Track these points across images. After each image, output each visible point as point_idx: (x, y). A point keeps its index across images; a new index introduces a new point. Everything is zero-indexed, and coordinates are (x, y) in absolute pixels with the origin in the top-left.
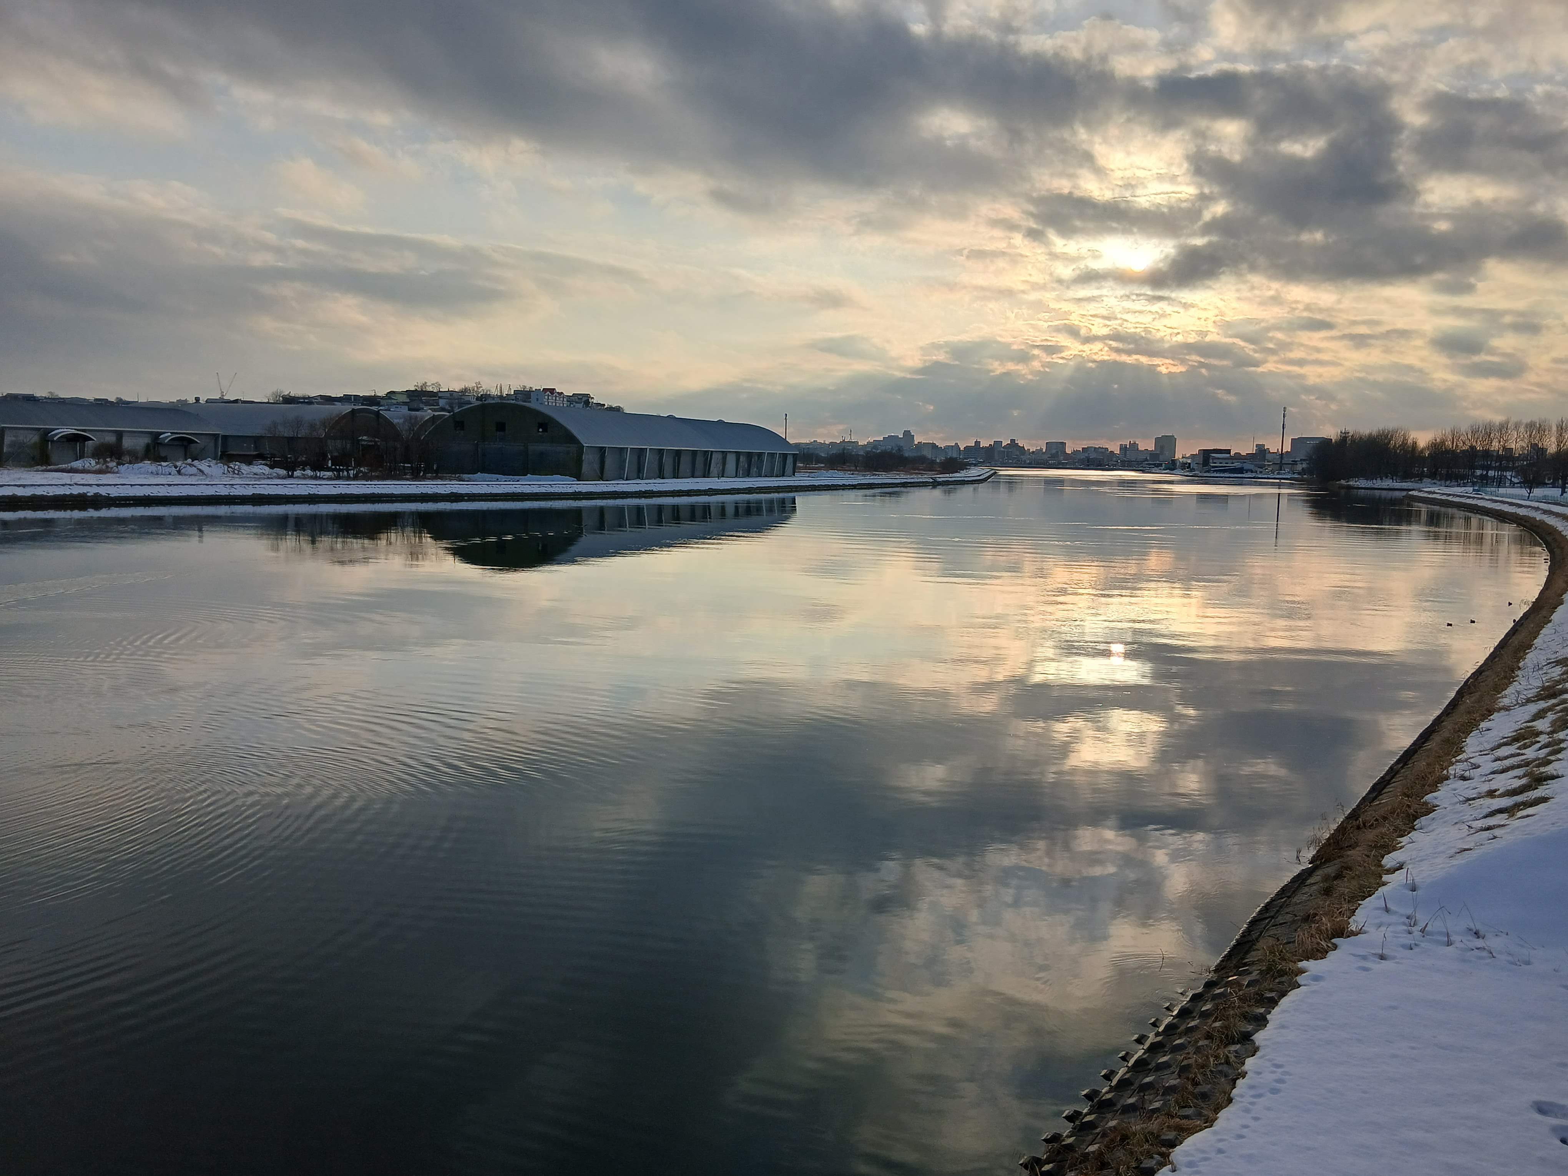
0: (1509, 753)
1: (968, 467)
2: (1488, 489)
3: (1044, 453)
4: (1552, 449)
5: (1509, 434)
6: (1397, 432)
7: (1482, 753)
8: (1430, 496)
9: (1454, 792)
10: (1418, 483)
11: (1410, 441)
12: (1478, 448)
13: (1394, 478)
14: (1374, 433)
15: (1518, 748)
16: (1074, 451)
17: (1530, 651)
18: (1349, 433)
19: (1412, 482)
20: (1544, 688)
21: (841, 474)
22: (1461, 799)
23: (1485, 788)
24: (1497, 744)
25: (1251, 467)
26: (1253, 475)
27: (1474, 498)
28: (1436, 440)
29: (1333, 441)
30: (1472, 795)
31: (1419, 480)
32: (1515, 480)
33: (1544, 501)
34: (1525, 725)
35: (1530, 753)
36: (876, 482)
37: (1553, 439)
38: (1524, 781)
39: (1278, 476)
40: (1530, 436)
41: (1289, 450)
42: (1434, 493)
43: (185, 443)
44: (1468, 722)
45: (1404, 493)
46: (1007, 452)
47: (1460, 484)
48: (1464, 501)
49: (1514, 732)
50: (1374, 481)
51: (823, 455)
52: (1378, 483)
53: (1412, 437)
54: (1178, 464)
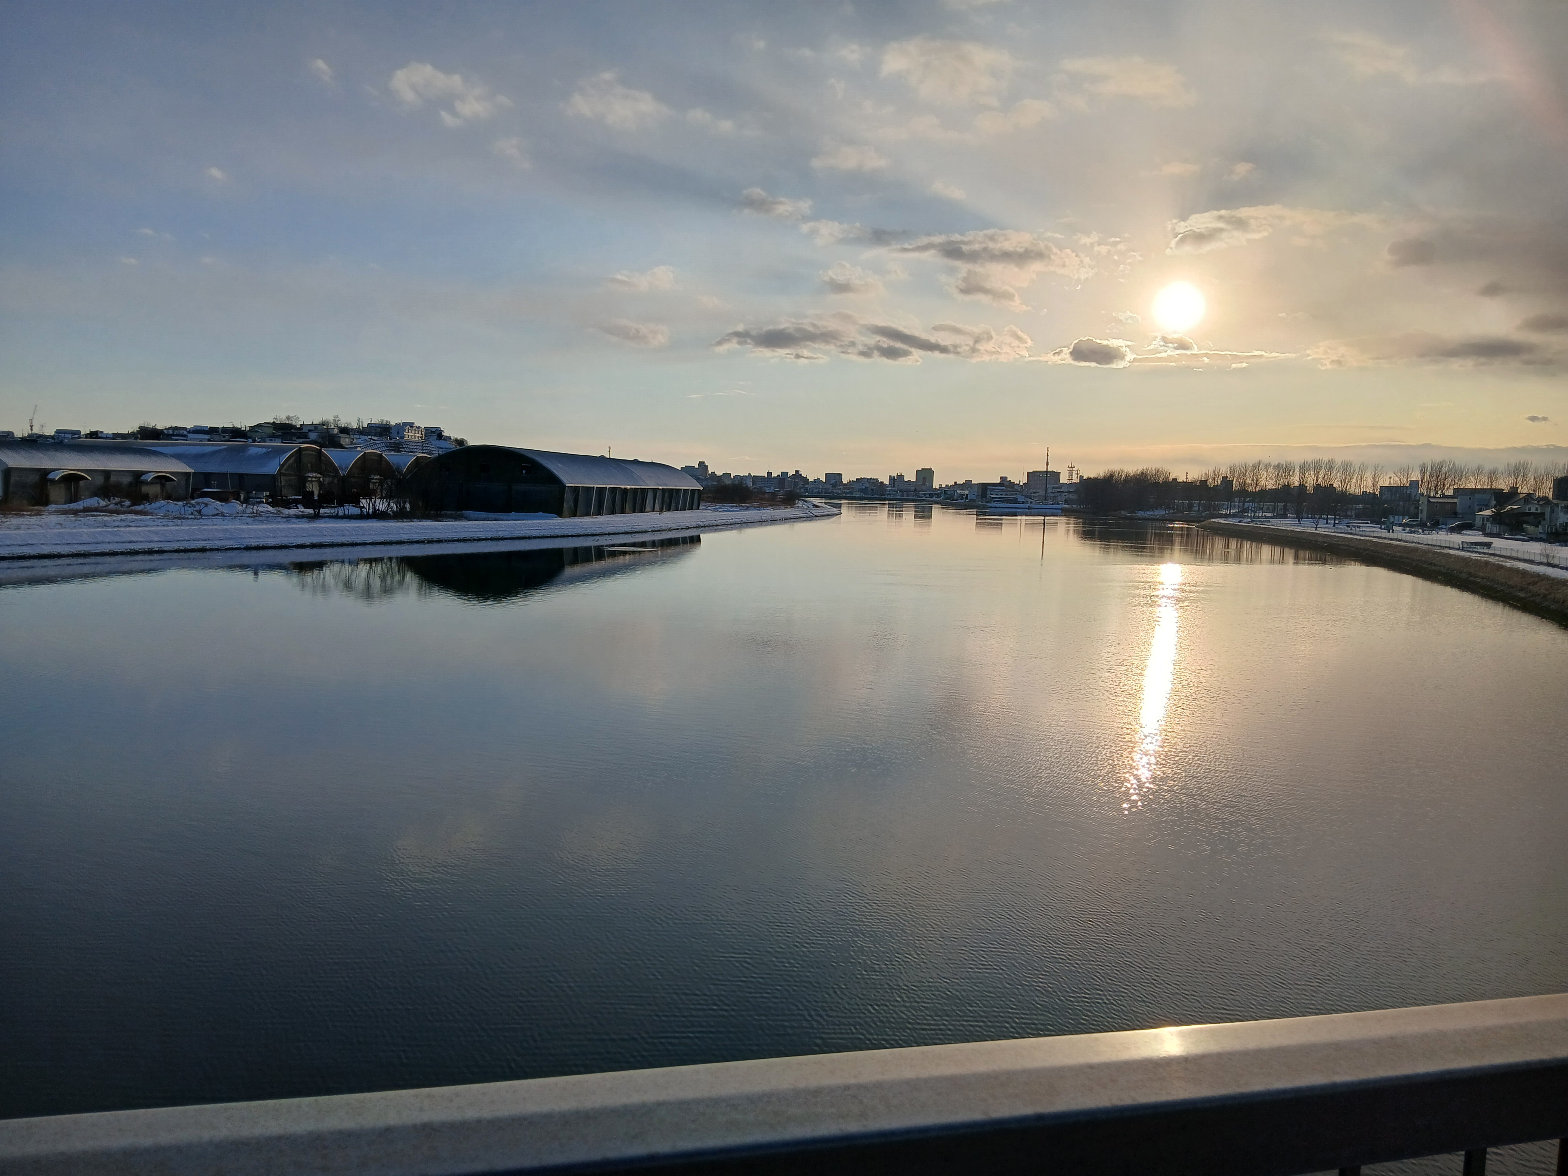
5: (1261, 474)
26: (1027, 505)
37: (1297, 478)
40: (1278, 475)
41: (1027, 481)
43: (163, 481)
54: (956, 495)
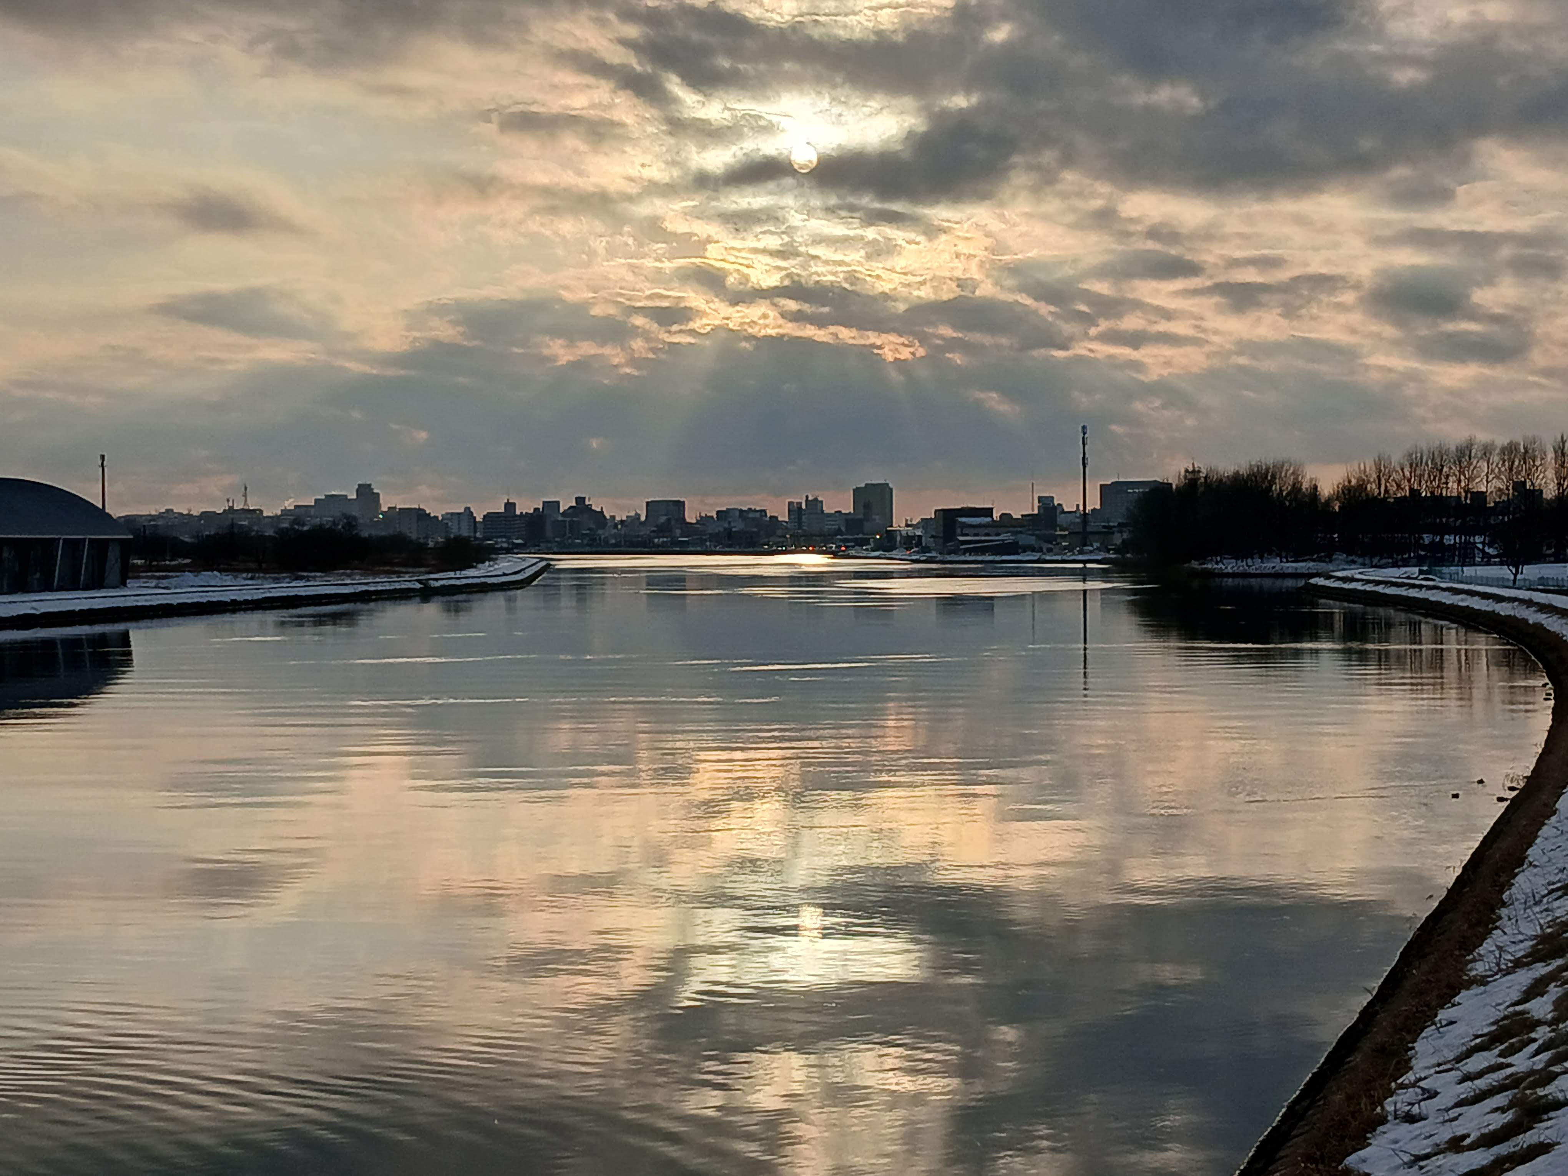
0: (1485, 1064)
1: (494, 556)
2: (1445, 570)
3: (643, 523)
4: (1550, 492)
5: (1475, 468)
6: (1282, 468)
7: (1441, 1068)
8: (1346, 586)
9: (1393, 1146)
10: (1324, 562)
11: (1305, 485)
12: (1424, 494)
13: (1284, 554)
14: (1244, 470)
15: (1500, 1056)
16: (701, 516)
17: (1521, 869)
18: (1199, 472)
19: (1314, 560)
20: (1543, 939)
21: (228, 579)
22: (1407, 1158)
23: (1445, 1134)
24: (1464, 1048)
25: (1032, 540)
26: (1036, 556)
27: (1421, 587)
28: (1350, 482)
29: (1174, 487)
30: (1424, 1149)
31: (1325, 557)
32: (1491, 551)
33: (1540, 587)
34: (1511, 1009)
35: (1521, 1062)
36: (302, 592)
37: (1550, 474)
38: (1509, 1116)
39: (1080, 557)
40: (1511, 469)
41: (1098, 507)
42: (1352, 580)
44: (1417, 1012)
45: (1301, 583)
46: (570, 522)
47: (1397, 562)
48: (1404, 593)
49: (1493, 1024)
50: (1249, 560)
51: (187, 540)
52: (1256, 565)
53: (1308, 477)
54: (898, 538)
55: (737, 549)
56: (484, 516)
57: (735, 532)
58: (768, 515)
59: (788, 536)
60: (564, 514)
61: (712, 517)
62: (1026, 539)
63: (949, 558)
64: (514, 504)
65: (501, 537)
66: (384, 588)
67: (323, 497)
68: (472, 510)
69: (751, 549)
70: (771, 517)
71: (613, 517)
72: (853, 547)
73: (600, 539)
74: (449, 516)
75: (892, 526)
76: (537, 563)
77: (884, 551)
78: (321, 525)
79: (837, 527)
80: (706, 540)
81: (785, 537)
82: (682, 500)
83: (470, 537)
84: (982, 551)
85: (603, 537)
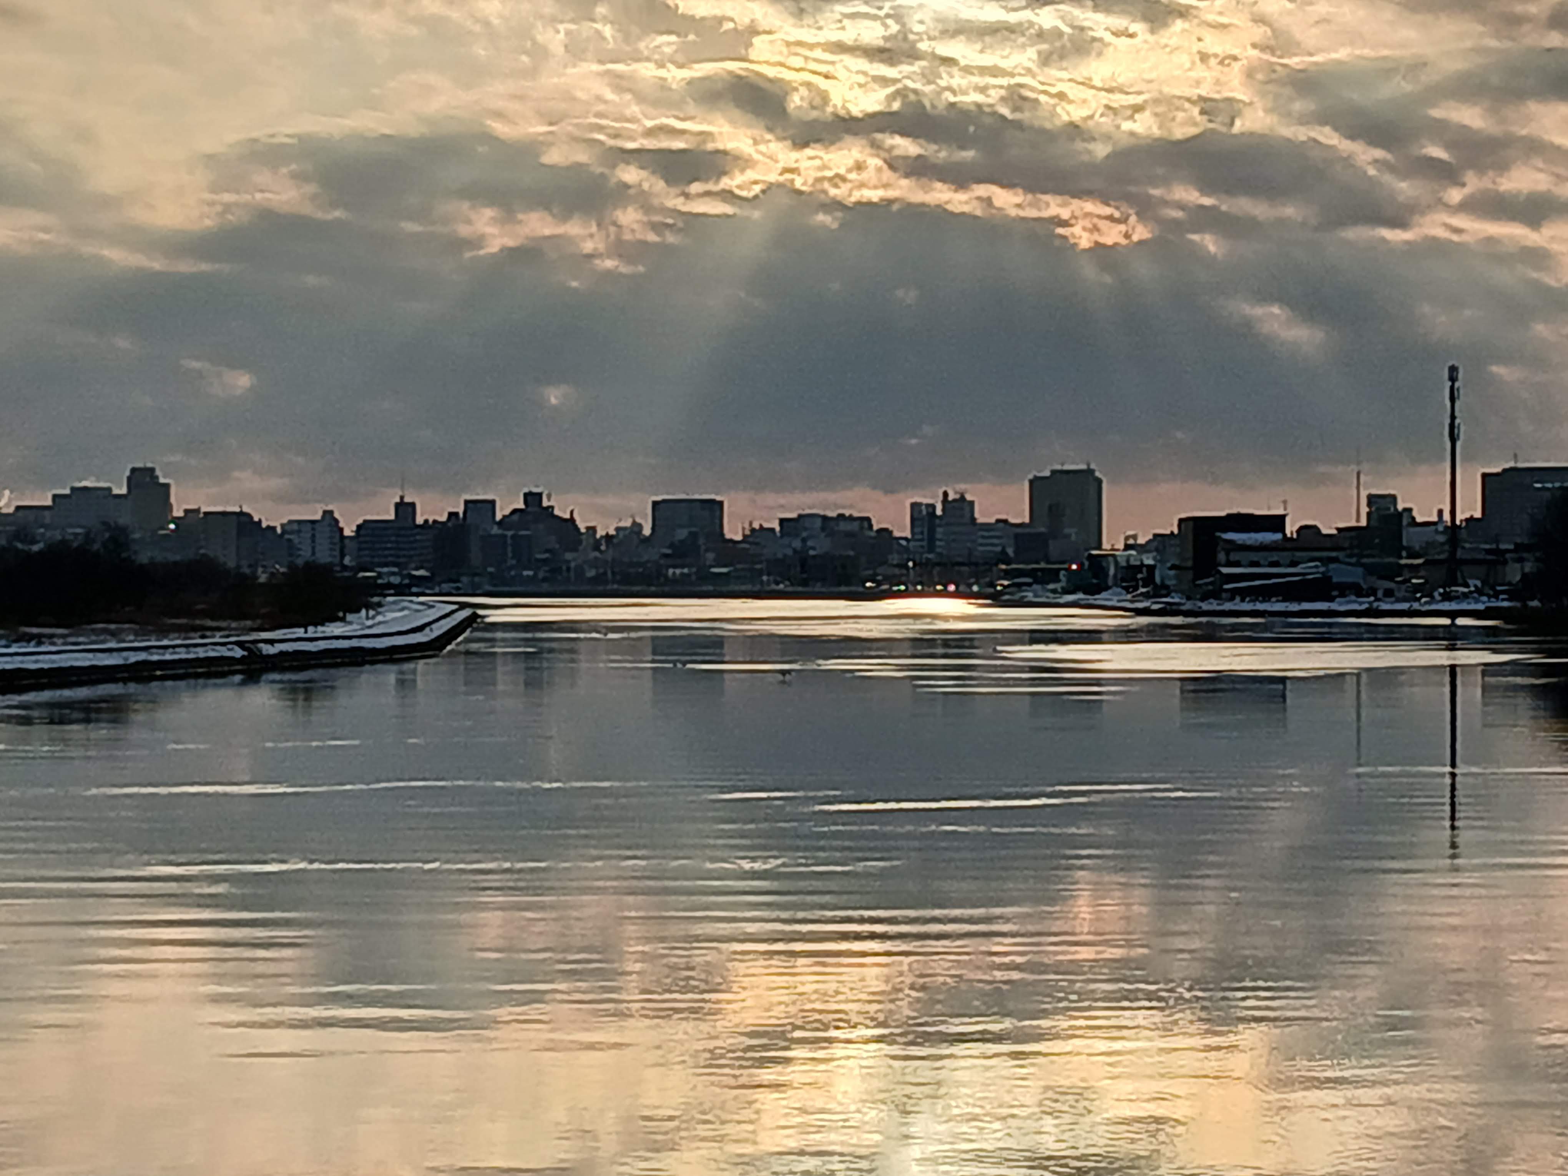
1: (376, 599)
3: (647, 540)
16: (753, 530)
25: (1356, 575)
26: (1364, 604)
36: (30, 664)
39: (1445, 606)
46: (513, 537)
54: (1112, 571)
55: (818, 588)
56: (359, 527)
57: (814, 557)
58: (875, 528)
59: (911, 564)
60: (500, 523)
61: (772, 530)
62: (1342, 573)
63: (1205, 606)
64: (413, 505)
65: (386, 565)
66: (176, 657)
67: (67, 491)
68: (337, 515)
69: (843, 589)
70: (881, 531)
71: (592, 530)
72: (1029, 585)
73: (568, 569)
74: (295, 527)
75: (1099, 547)
76: (453, 612)
77: (1085, 593)
78: (63, 542)
79: (999, 549)
80: (761, 573)
81: (907, 568)
82: (718, 498)
83: (331, 564)
84: (1264, 593)
85: (573, 565)
